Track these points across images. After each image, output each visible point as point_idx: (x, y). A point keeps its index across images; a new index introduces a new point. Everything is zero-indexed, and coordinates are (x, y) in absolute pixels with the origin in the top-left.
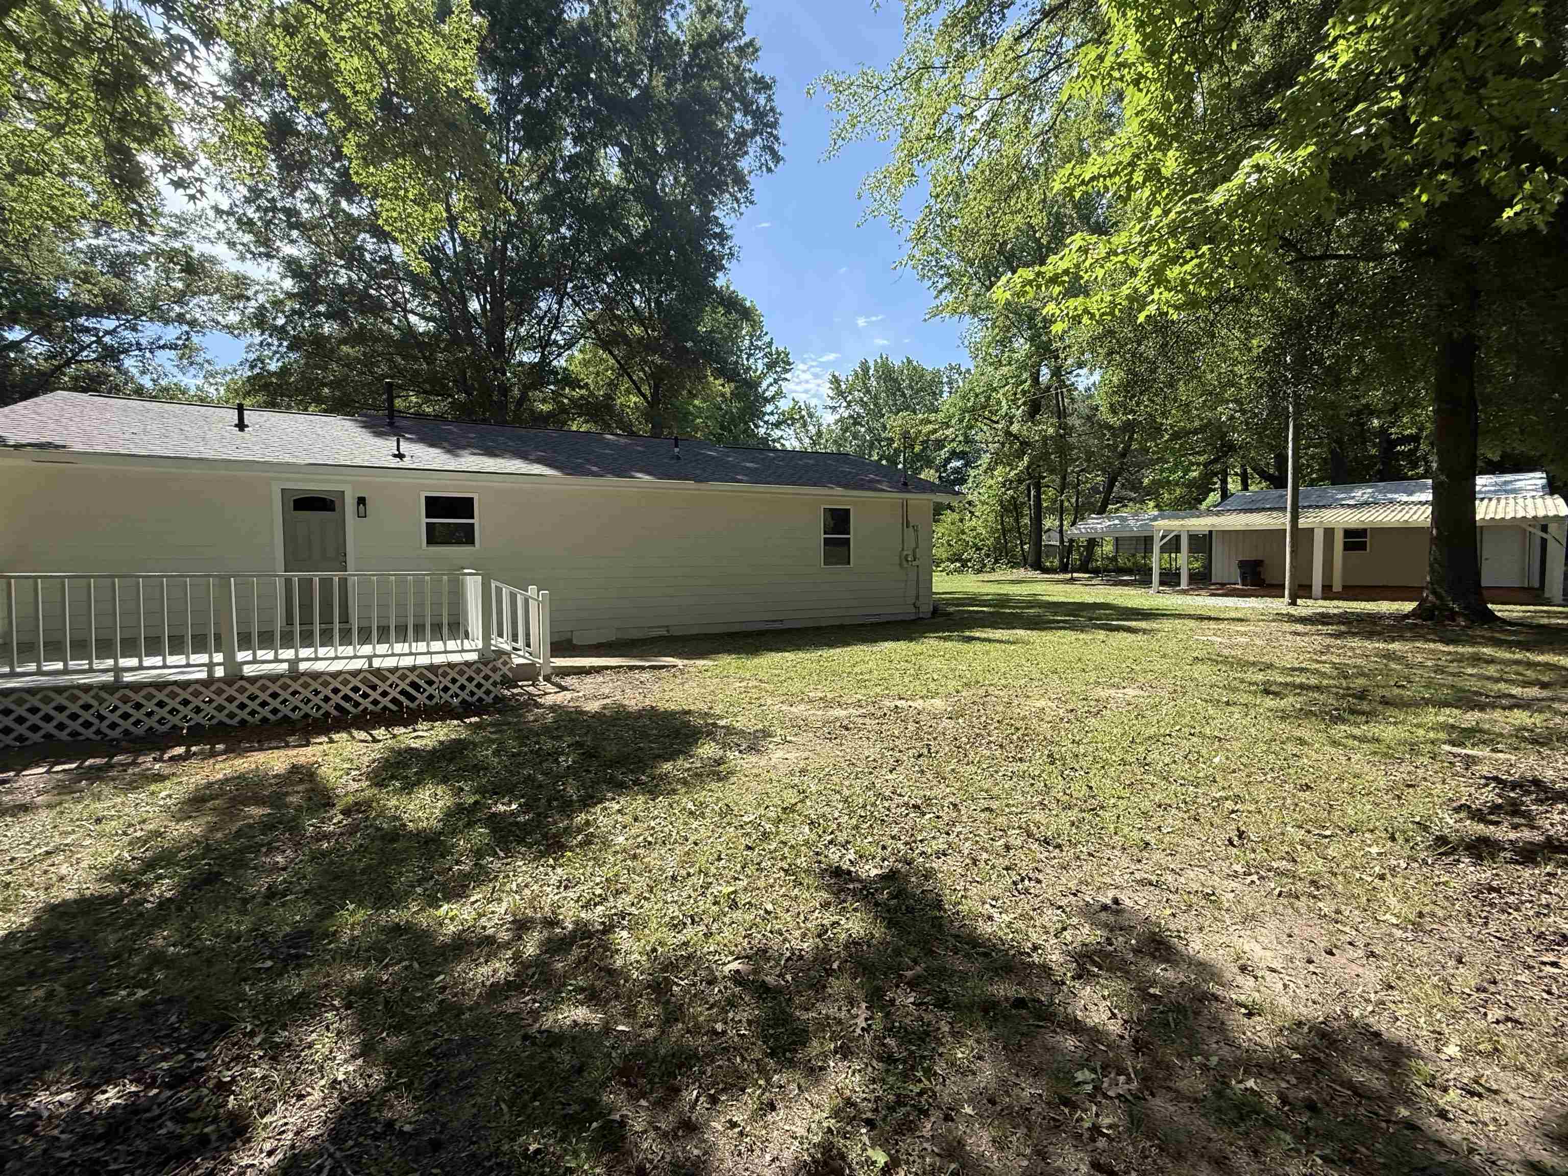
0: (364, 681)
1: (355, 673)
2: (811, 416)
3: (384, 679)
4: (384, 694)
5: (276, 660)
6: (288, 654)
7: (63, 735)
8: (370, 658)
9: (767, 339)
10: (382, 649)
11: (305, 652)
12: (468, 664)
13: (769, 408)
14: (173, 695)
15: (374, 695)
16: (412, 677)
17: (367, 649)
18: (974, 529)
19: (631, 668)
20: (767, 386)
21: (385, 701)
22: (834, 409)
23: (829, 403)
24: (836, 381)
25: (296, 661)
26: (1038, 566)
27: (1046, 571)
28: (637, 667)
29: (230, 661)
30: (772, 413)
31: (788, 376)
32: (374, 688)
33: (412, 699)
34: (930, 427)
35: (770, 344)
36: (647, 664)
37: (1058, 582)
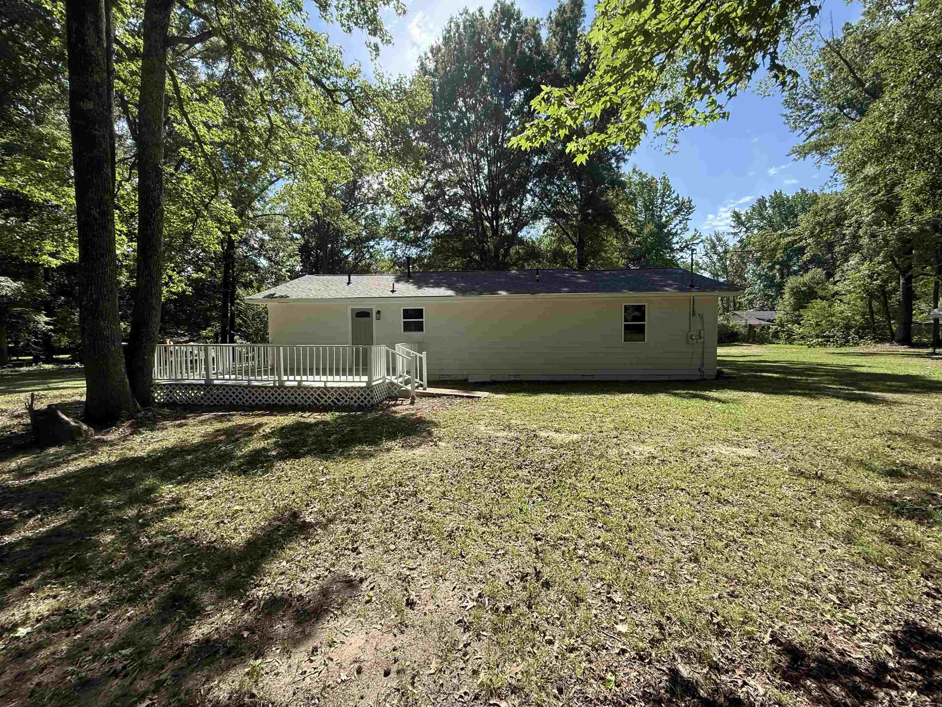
0: (322, 392)
1: (319, 388)
2: (719, 240)
3: (329, 392)
4: (329, 398)
5: (295, 380)
6: (298, 378)
7: (234, 403)
8: (325, 382)
9: (674, 196)
10: (330, 378)
11: (304, 378)
12: (361, 388)
13: (675, 240)
14: (263, 391)
15: (326, 398)
16: (339, 392)
17: (324, 378)
18: (842, 312)
19: (456, 396)
20: (674, 225)
21: (329, 401)
22: (735, 234)
23: (732, 231)
24: (737, 216)
25: (300, 382)
26: (906, 340)
27: (913, 346)
28: (459, 396)
29: (280, 379)
30: (677, 243)
31: (690, 217)
32: (325, 395)
33: (339, 401)
34: (790, 239)
35: (677, 198)
36: (465, 394)
37: (919, 355)
